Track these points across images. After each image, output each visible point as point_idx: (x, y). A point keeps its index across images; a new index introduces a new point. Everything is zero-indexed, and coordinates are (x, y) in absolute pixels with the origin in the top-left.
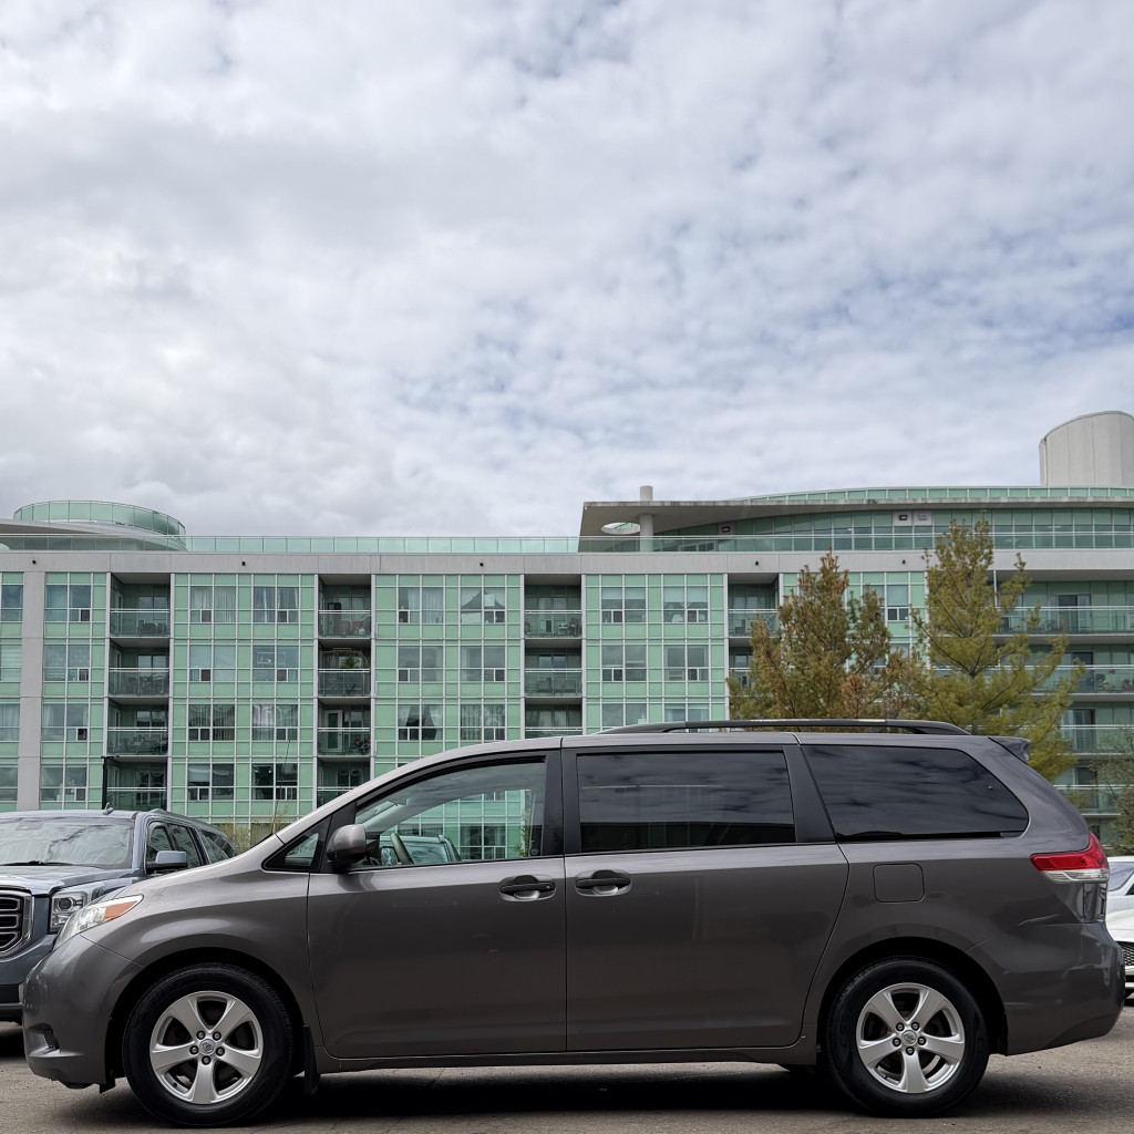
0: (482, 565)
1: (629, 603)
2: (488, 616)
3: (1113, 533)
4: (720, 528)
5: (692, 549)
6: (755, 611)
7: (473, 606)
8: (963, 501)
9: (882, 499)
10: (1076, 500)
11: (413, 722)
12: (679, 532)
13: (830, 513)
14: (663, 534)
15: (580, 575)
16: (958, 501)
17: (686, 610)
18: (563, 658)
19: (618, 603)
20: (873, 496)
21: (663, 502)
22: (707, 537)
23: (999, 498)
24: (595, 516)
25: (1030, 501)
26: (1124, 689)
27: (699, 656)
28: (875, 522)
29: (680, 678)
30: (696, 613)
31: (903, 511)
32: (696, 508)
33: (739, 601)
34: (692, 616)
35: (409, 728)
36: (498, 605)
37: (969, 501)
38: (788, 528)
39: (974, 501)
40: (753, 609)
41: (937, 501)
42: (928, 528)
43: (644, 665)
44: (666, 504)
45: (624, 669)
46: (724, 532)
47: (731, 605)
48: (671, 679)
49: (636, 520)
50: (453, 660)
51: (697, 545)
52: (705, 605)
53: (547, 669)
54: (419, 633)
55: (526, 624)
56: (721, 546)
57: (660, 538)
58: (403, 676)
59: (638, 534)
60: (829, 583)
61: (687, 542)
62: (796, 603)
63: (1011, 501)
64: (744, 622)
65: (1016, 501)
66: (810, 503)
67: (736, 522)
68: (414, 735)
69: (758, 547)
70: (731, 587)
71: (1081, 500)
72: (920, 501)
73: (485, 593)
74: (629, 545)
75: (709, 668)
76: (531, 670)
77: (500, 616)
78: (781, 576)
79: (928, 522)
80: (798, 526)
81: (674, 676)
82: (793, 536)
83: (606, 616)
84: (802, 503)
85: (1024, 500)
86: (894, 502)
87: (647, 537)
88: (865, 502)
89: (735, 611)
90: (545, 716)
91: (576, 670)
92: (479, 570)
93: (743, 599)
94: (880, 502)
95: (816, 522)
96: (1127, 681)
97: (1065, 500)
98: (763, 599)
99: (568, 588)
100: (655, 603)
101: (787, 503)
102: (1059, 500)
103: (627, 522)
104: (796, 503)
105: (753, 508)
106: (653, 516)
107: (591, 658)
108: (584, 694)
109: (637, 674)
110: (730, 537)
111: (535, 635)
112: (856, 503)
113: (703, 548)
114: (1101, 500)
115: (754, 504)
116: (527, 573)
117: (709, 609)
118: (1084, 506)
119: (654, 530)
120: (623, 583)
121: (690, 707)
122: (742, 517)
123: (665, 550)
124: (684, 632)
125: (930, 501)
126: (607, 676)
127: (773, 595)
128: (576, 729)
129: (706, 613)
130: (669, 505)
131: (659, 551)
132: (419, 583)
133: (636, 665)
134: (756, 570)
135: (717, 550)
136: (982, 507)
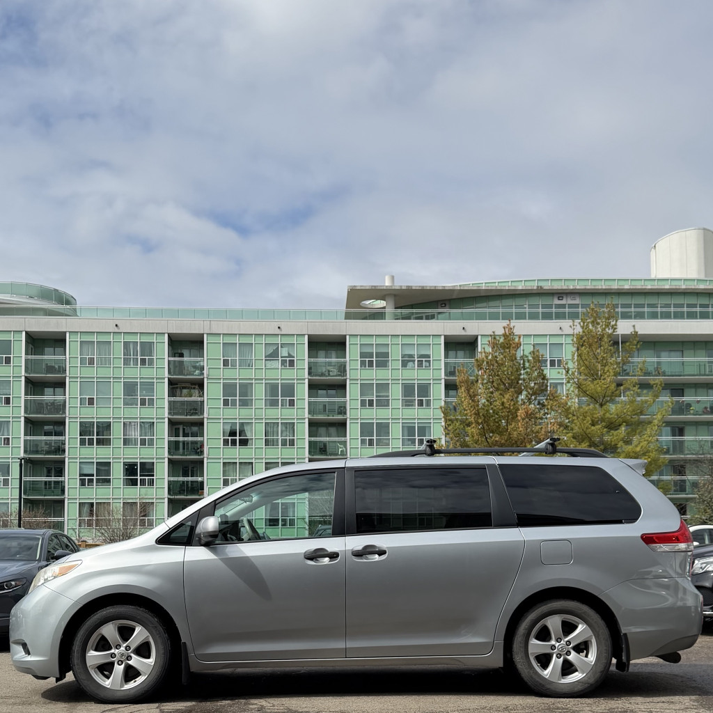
0: (279, 328)
1: (378, 355)
2: (283, 362)
3: (698, 309)
4: (439, 304)
5: (421, 318)
7: (273, 356)
8: (600, 287)
9: (547, 286)
10: (674, 287)
11: (233, 433)
12: (412, 307)
13: (513, 295)
14: (401, 308)
15: (345, 336)
16: (597, 287)
17: (416, 359)
18: (334, 391)
19: (371, 355)
20: (541, 284)
21: (401, 286)
22: (430, 310)
23: (624, 286)
24: (356, 297)
25: (644, 287)
26: (704, 413)
27: (424, 389)
28: (540, 301)
29: (412, 405)
30: (424, 360)
31: (561, 294)
32: (423, 291)
33: (451, 353)
34: (420, 363)
35: (230, 438)
36: (290, 356)
37: (604, 287)
38: (484, 304)
39: (607, 287)
40: (460, 359)
41: (583, 287)
42: (576, 306)
43: (388, 396)
44: (403, 288)
45: (375, 399)
46: (442, 307)
47: (446, 356)
48: (406, 406)
49: (383, 298)
50: (259, 393)
51: (424, 316)
52: (428, 356)
53: (323, 399)
54: (236, 375)
55: (310, 369)
56: (439, 316)
57: (399, 310)
58: (226, 403)
59: (384, 308)
60: (508, 344)
61: (417, 313)
62: (487, 357)
63: (632, 287)
64: (455, 367)
65: (634, 287)
66: (499, 288)
67: (450, 300)
68: (234, 443)
70: (446, 344)
71: (678, 287)
72: (571, 287)
73: (281, 347)
74: (378, 315)
75: (432, 398)
76: (313, 399)
77: (292, 363)
78: (479, 337)
79: (577, 301)
80: (491, 304)
81: (408, 404)
82: (487, 310)
83: (363, 363)
84: (495, 288)
85: (640, 287)
86: (555, 288)
87: (390, 310)
88: (535, 288)
89: (449, 360)
90: (322, 430)
91: (342, 400)
92: (278, 332)
93: (455, 352)
94: (545, 288)
95: (503, 301)
96: (706, 408)
97: (667, 287)
98: (467, 352)
99: (337, 344)
100: (396, 354)
101: (484, 288)
102: (663, 287)
103: (377, 299)
104: (490, 288)
105: (461, 291)
106: (395, 295)
107: (353, 392)
108: (348, 415)
109: (384, 403)
110: (446, 310)
111: (316, 375)
112: (530, 288)
113: (428, 318)
114: (690, 287)
115: (462, 288)
116: (310, 333)
117: (431, 359)
118: (679, 291)
119: (395, 304)
120: (373, 341)
121: (420, 425)
122: (454, 297)
123: (403, 319)
124: (415, 375)
125: (578, 287)
126: (363, 403)
127: (475, 350)
128: (343, 439)
129: (429, 361)
130: (405, 288)
131: (397, 319)
132: (237, 340)
133: (383, 396)
134: (463, 333)
135: (438, 319)
136: (612, 291)
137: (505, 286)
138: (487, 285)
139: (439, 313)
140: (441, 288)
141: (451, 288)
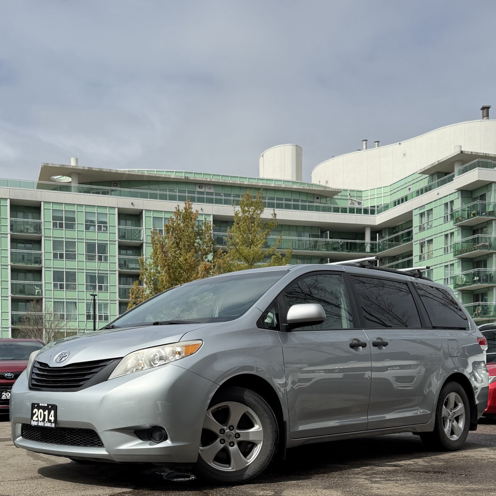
1: (67, 219)
3: (292, 203)
4: (112, 183)
5: (97, 193)
6: (130, 228)
8: (228, 182)
9: (191, 177)
10: (277, 186)
12: (91, 183)
13: (167, 181)
14: (83, 184)
15: (41, 202)
16: (226, 182)
17: (97, 225)
18: (31, 245)
19: (61, 219)
20: (187, 175)
21: (84, 167)
22: (105, 188)
23: (244, 182)
24: (48, 171)
25: (257, 184)
27: (103, 248)
28: (187, 188)
29: (94, 260)
30: (103, 226)
31: (201, 184)
32: (100, 173)
33: (122, 222)
34: (100, 228)
37: (230, 182)
38: (147, 187)
39: (233, 182)
41: (217, 181)
42: (211, 194)
43: (75, 251)
44: (85, 168)
45: (64, 253)
46: (114, 186)
47: (119, 224)
48: (89, 259)
49: (69, 175)
51: (101, 191)
52: (105, 223)
53: (22, 251)
55: (11, 226)
56: (112, 193)
57: (82, 186)
59: (70, 182)
61: (97, 189)
63: (249, 183)
64: (125, 233)
65: (251, 184)
66: (157, 175)
67: (120, 182)
69: (135, 195)
70: (119, 214)
71: (280, 186)
72: (209, 180)
74: (65, 188)
75: (108, 255)
76: (14, 250)
78: (144, 212)
79: (212, 190)
80: (151, 187)
81: (90, 258)
82: (149, 191)
83: (55, 225)
84: (154, 175)
85: (255, 184)
86: (197, 179)
87: (75, 185)
88: (183, 178)
89: (121, 227)
90: (21, 275)
91: (38, 252)
93: (125, 221)
94: (190, 178)
95: (160, 185)
97: (273, 185)
98: (134, 222)
99: (34, 208)
100: (80, 219)
101: (146, 174)
102: (270, 185)
103: (63, 176)
104: (151, 175)
105: (129, 175)
106: (79, 174)
107: (47, 247)
108: (43, 265)
109: (71, 256)
110: (119, 189)
111: (17, 232)
112: (180, 177)
113: (105, 193)
114: (288, 186)
115: (130, 173)
116: (11, 198)
117: (108, 225)
118: (280, 189)
119: (79, 181)
120: (63, 208)
121: (99, 275)
122: (124, 179)
123: (84, 192)
124: (95, 236)
125: (213, 180)
126: (55, 256)
127: (140, 220)
128: (39, 283)
129: (106, 227)
130: (87, 169)
131: (81, 192)
133: (71, 251)
134: (132, 207)
135: (111, 195)
136: (236, 185)
137: (162, 175)
138: (148, 172)
139: (112, 190)
140: (114, 171)
141: (123, 172)
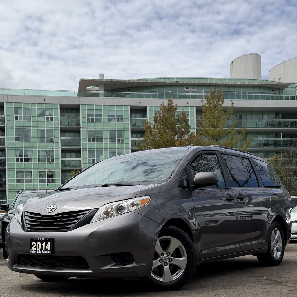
0: (44, 100)
1: (97, 115)
2: (47, 118)
3: (254, 95)
4: (127, 89)
5: (117, 97)
7: (42, 115)
8: (207, 83)
9: (181, 81)
10: (242, 83)
11: (21, 156)
12: (113, 90)
13: (164, 85)
14: (107, 91)
15: (79, 105)
16: (205, 83)
17: (116, 118)
18: (74, 134)
19: (93, 115)
20: (178, 80)
21: (108, 80)
22: (123, 93)
23: (218, 82)
24: (84, 84)
25: (228, 83)
26: (256, 147)
27: (120, 134)
28: (178, 89)
29: (114, 142)
30: (119, 119)
31: (188, 85)
34: (118, 120)
35: (19, 158)
36: (50, 115)
37: (209, 83)
38: (149, 90)
39: (210, 83)
40: (138, 118)
41: (198, 82)
42: (195, 92)
43: (102, 137)
44: (109, 80)
45: (95, 138)
46: (128, 91)
47: (131, 117)
48: (111, 142)
49: (98, 86)
50: (35, 134)
51: (119, 95)
52: (122, 116)
53: (68, 138)
54: (22, 124)
55: (61, 122)
56: (127, 96)
57: (107, 92)
58: (17, 139)
59: (99, 91)
60: (170, 109)
62: (160, 116)
63: (222, 83)
64: (135, 122)
65: (223, 83)
66: (157, 82)
67: (132, 88)
68: (22, 161)
69: (141, 97)
70: (131, 110)
71: (244, 83)
72: (193, 82)
73: (46, 110)
74: (96, 94)
75: (124, 138)
76: (63, 138)
77: (52, 119)
78: (148, 107)
79: (195, 90)
80: (153, 90)
81: (112, 141)
82: (151, 93)
83: (89, 120)
84: (155, 82)
85: (226, 83)
86: (184, 82)
87: (102, 92)
88: (175, 82)
89: (133, 119)
90: (68, 154)
91: (78, 138)
92: (43, 102)
93: (135, 115)
94: (180, 82)
95: (159, 88)
96: (257, 144)
97: (239, 83)
98: (141, 115)
99: (75, 109)
100: (105, 115)
101: (149, 82)
102: (237, 83)
103: (95, 86)
104: (152, 82)
106: (104, 84)
107: (84, 135)
108: (82, 146)
109: (100, 140)
110: (131, 93)
111: (64, 126)
112: (172, 82)
113: (121, 96)
114: (250, 83)
115: (138, 81)
116: (60, 103)
117: (124, 118)
118: (245, 85)
119: (104, 90)
120: (94, 108)
121: (118, 152)
122: (134, 86)
123: (108, 97)
124: (115, 125)
125: (196, 82)
126: (89, 140)
127: (145, 113)
128: (79, 159)
129: (122, 119)
130: (110, 81)
131: (106, 97)
132: (22, 106)
133: (99, 137)
134: (140, 105)
135: (126, 97)
136: (213, 85)
137: (160, 81)
138: (151, 80)
139: (127, 94)
140: (128, 81)
141: (133, 81)
